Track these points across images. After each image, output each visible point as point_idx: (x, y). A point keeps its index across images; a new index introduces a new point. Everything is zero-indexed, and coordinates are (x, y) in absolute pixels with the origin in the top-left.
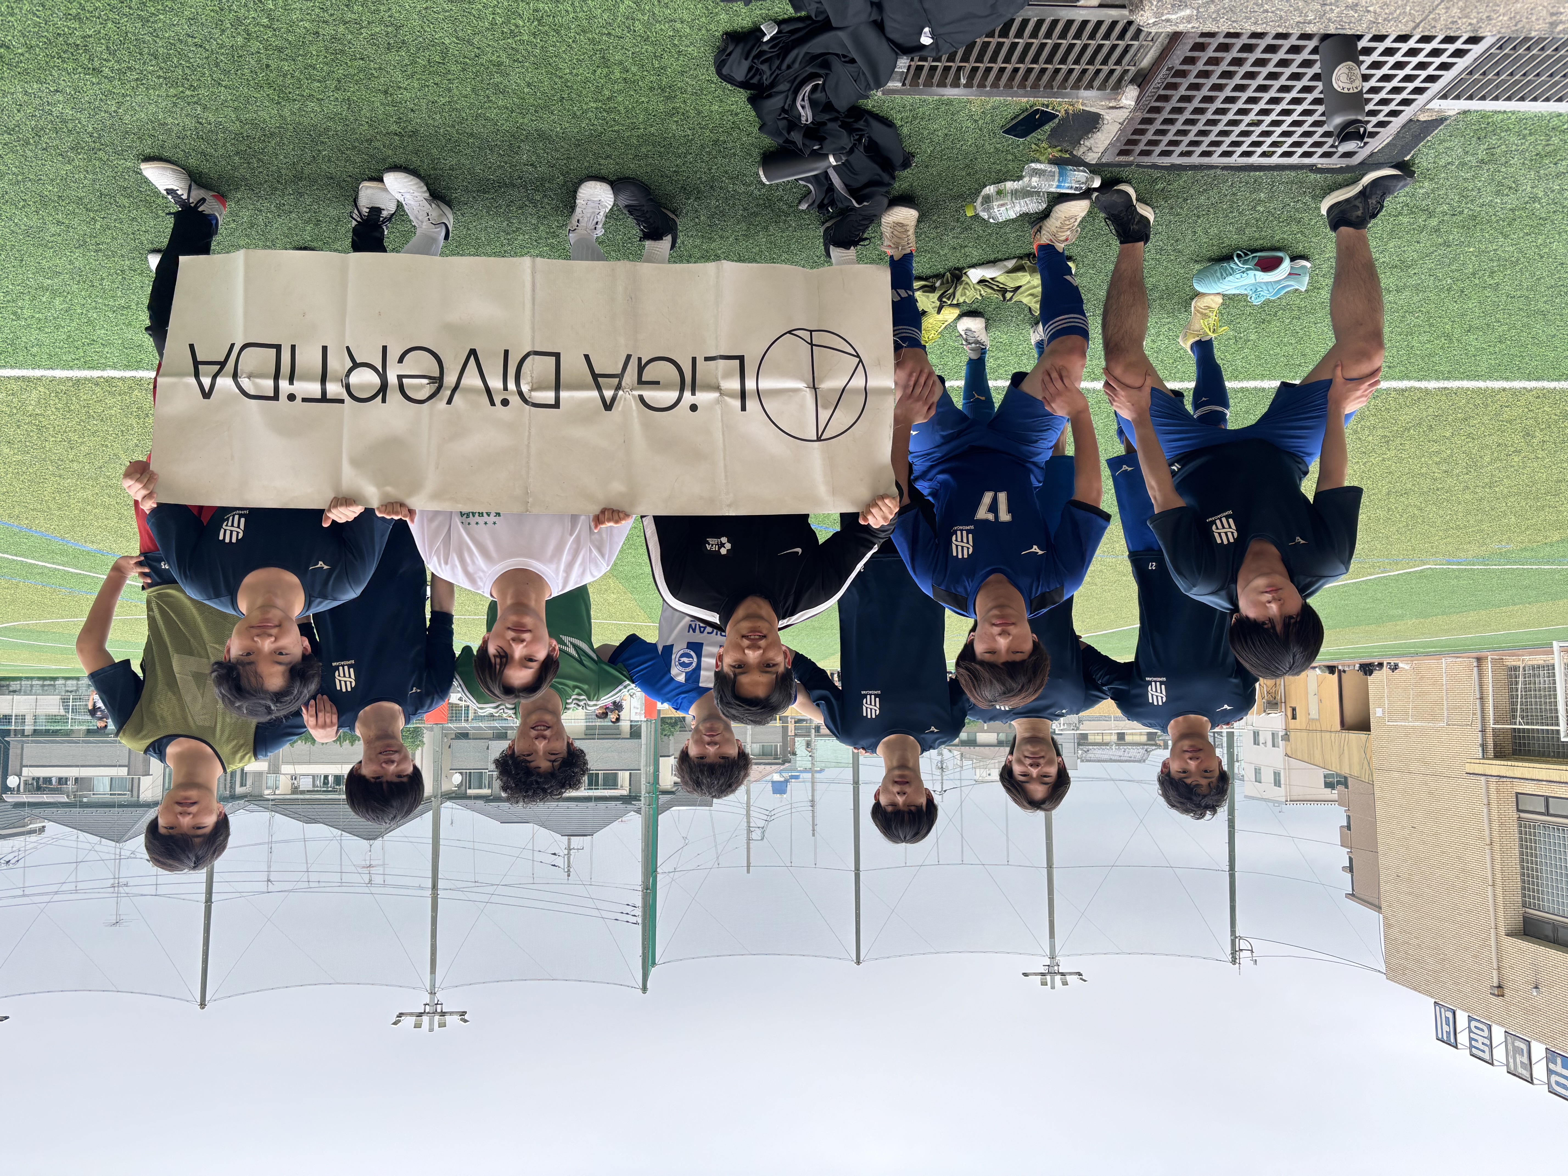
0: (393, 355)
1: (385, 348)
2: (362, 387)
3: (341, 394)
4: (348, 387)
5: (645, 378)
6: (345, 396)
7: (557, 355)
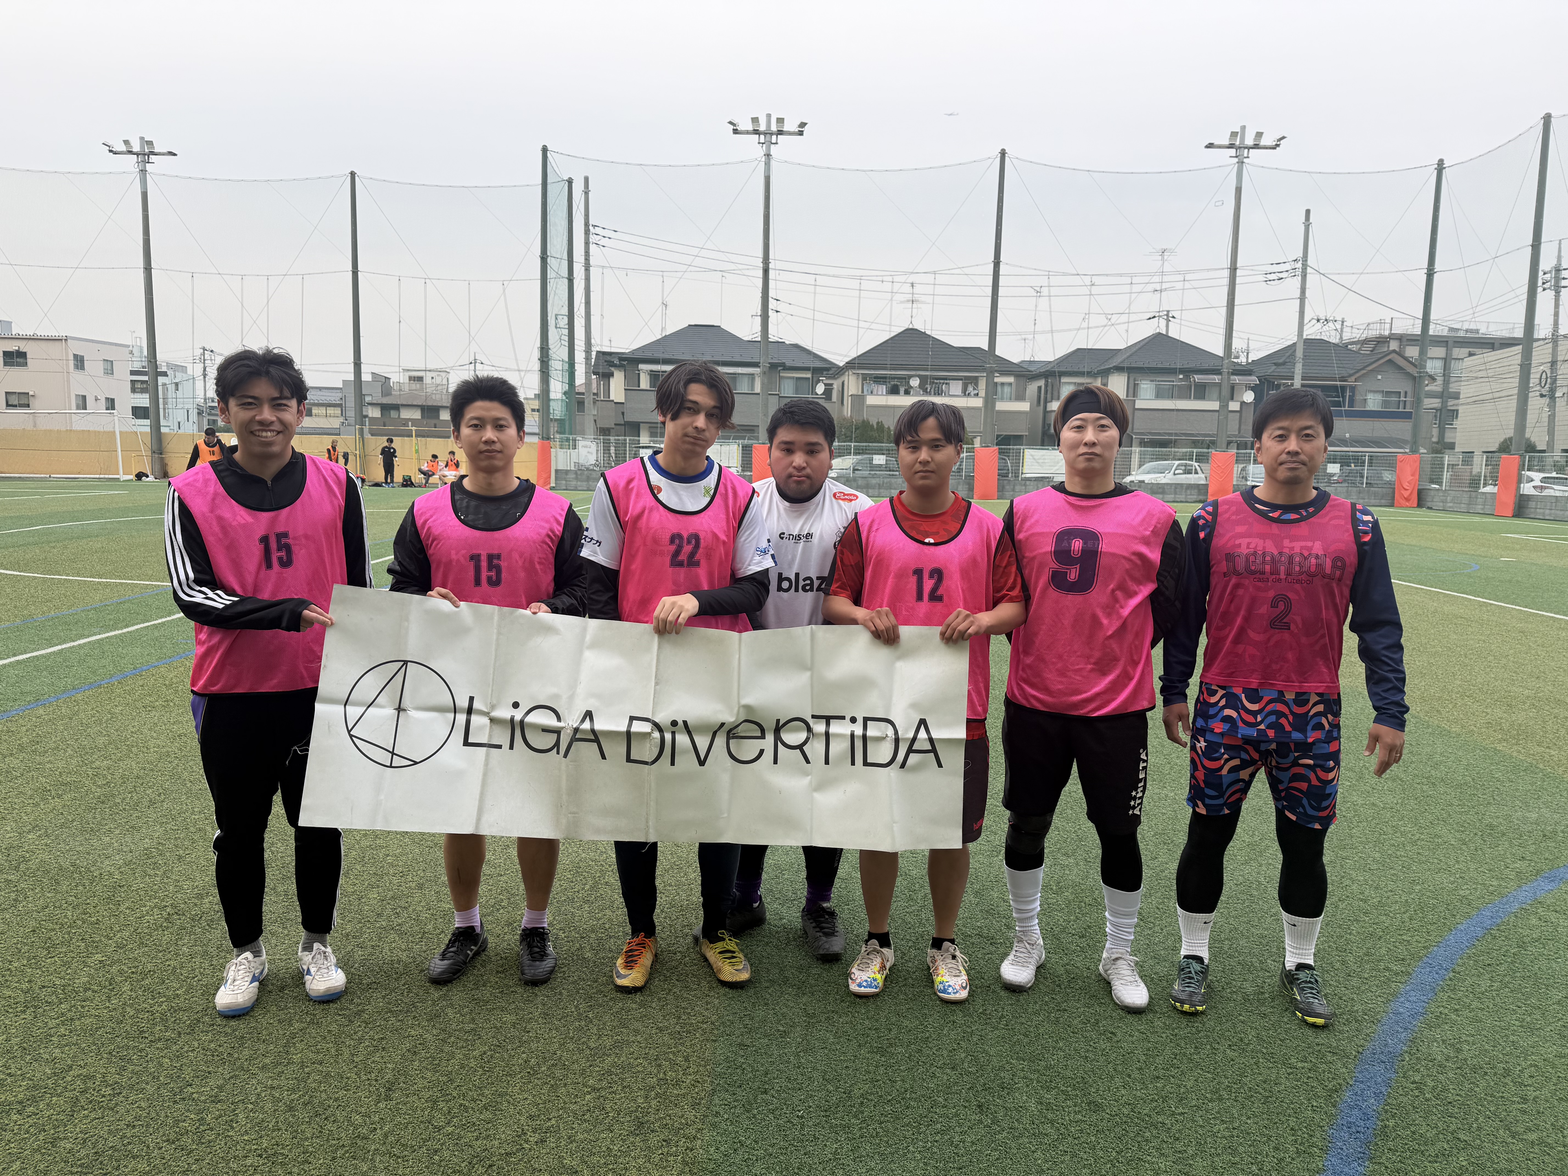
0: (768, 755)
1: (775, 762)
2: (797, 730)
3: (815, 723)
4: (809, 729)
5: (556, 735)
6: (811, 721)
7: (629, 760)
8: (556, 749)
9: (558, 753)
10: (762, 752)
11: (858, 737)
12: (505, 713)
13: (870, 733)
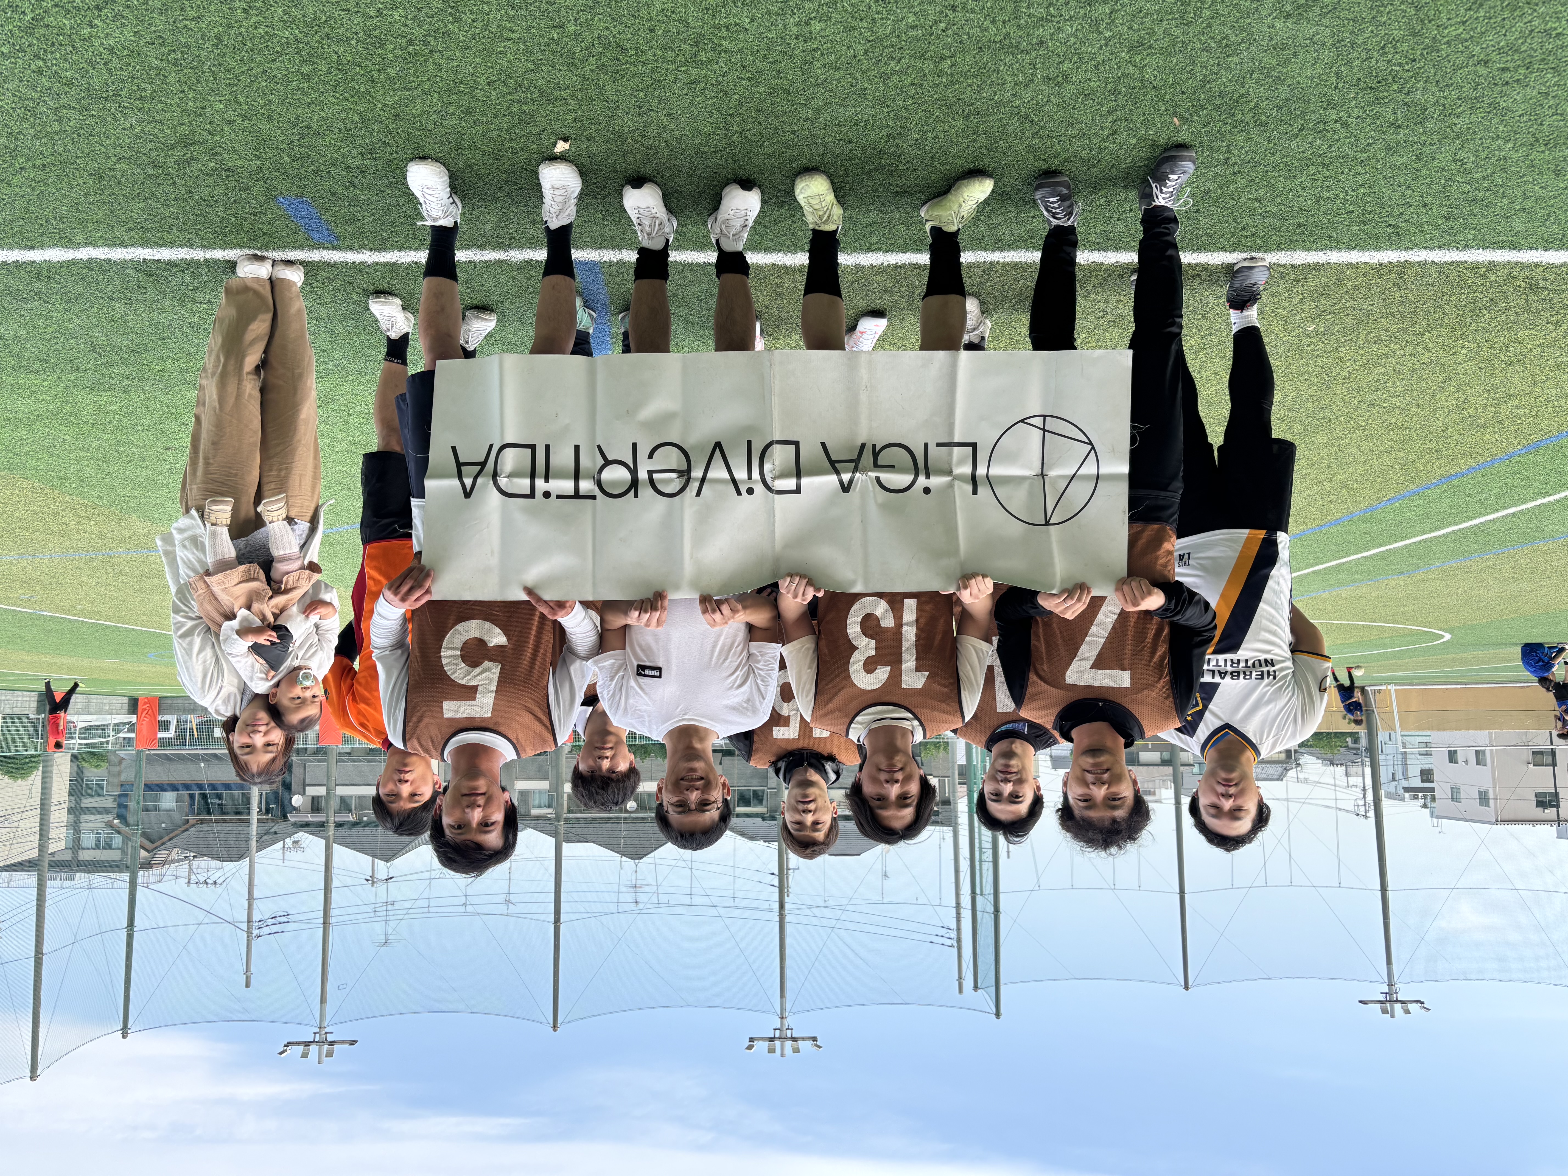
0: (642, 454)
1: (634, 445)
2: (613, 483)
3: (593, 490)
4: (599, 484)
5: (878, 464)
6: (597, 492)
7: (796, 444)
8: (877, 450)
9: (874, 446)
10: (651, 456)
11: (540, 477)
12: (937, 482)
13: (527, 482)
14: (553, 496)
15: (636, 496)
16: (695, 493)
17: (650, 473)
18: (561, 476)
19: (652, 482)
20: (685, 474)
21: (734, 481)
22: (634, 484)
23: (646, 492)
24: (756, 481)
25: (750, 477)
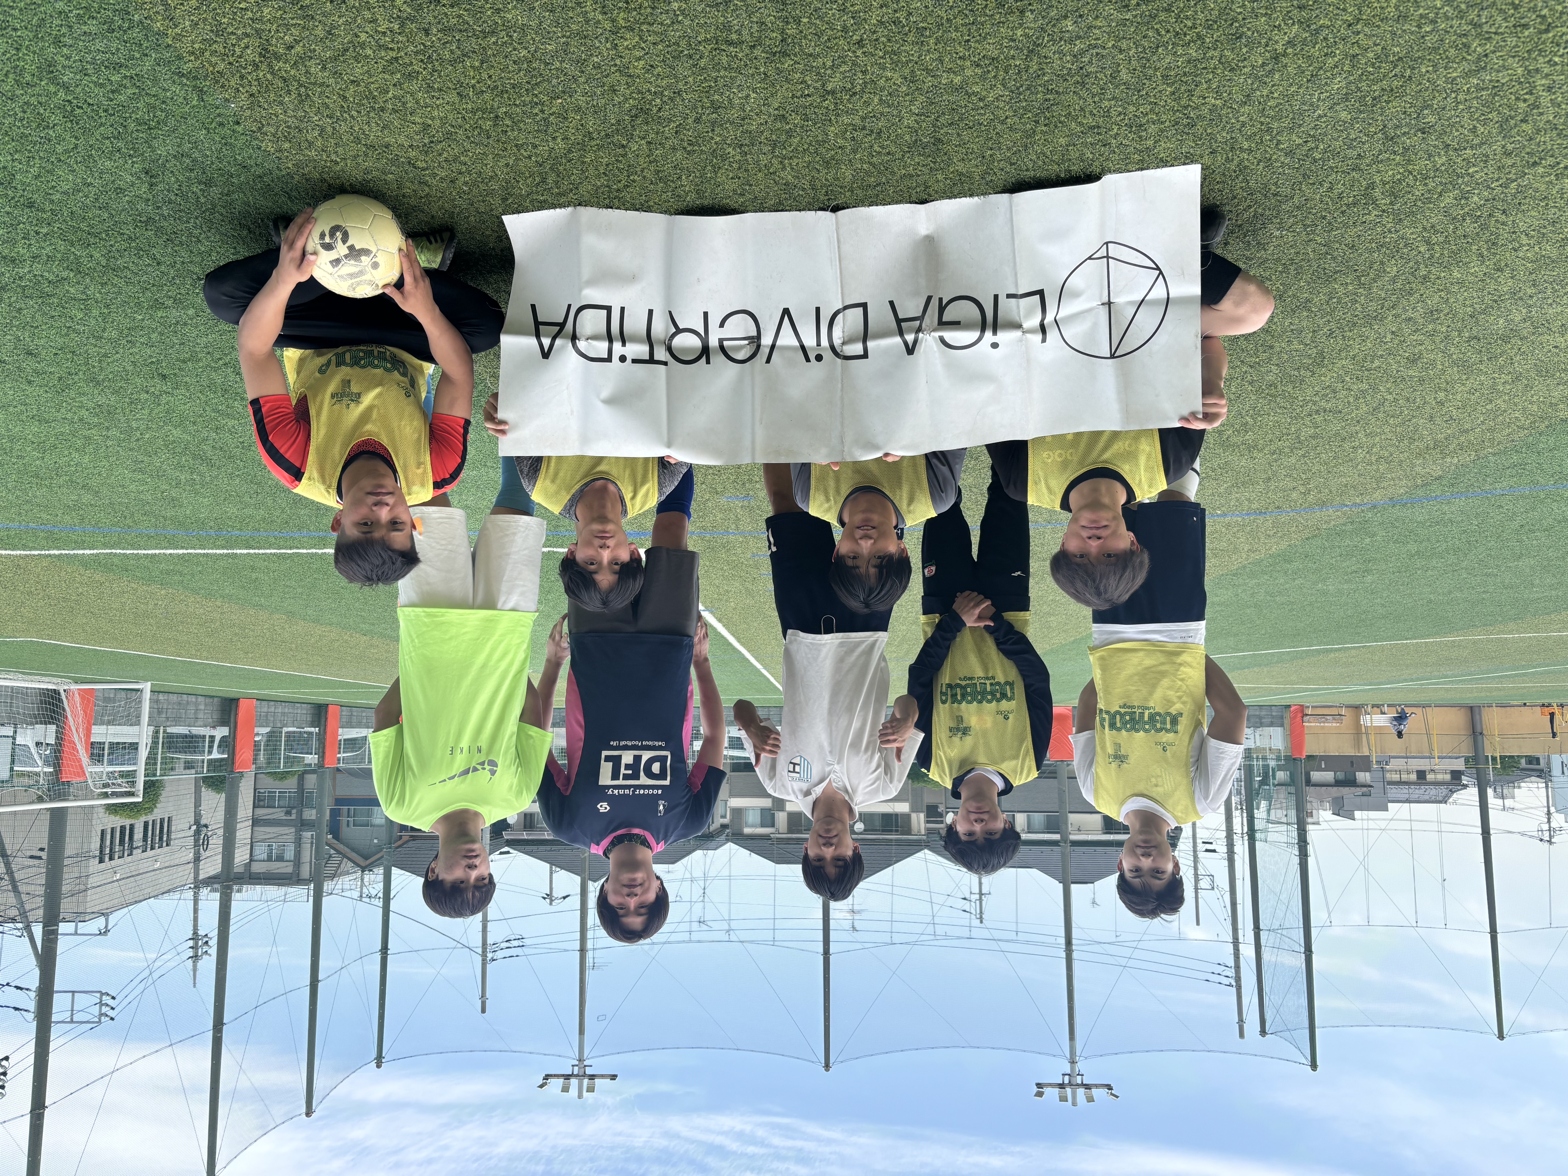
0: (714, 321)
1: (706, 317)
2: (684, 350)
3: (664, 356)
4: (670, 350)
5: (945, 319)
6: (669, 359)
7: (864, 306)
8: (944, 303)
9: (941, 300)
10: (722, 325)
11: (617, 340)
12: (1004, 337)
13: (605, 345)
14: (629, 360)
15: (708, 362)
16: (765, 359)
17: (721, 341)
18: (635, 340)
19: (722, 348)
20: (755, 340)
21: (803, 347)
22: (705, 351)
23: (718, 359)
24: (825, 349)
25: (819, 344)
